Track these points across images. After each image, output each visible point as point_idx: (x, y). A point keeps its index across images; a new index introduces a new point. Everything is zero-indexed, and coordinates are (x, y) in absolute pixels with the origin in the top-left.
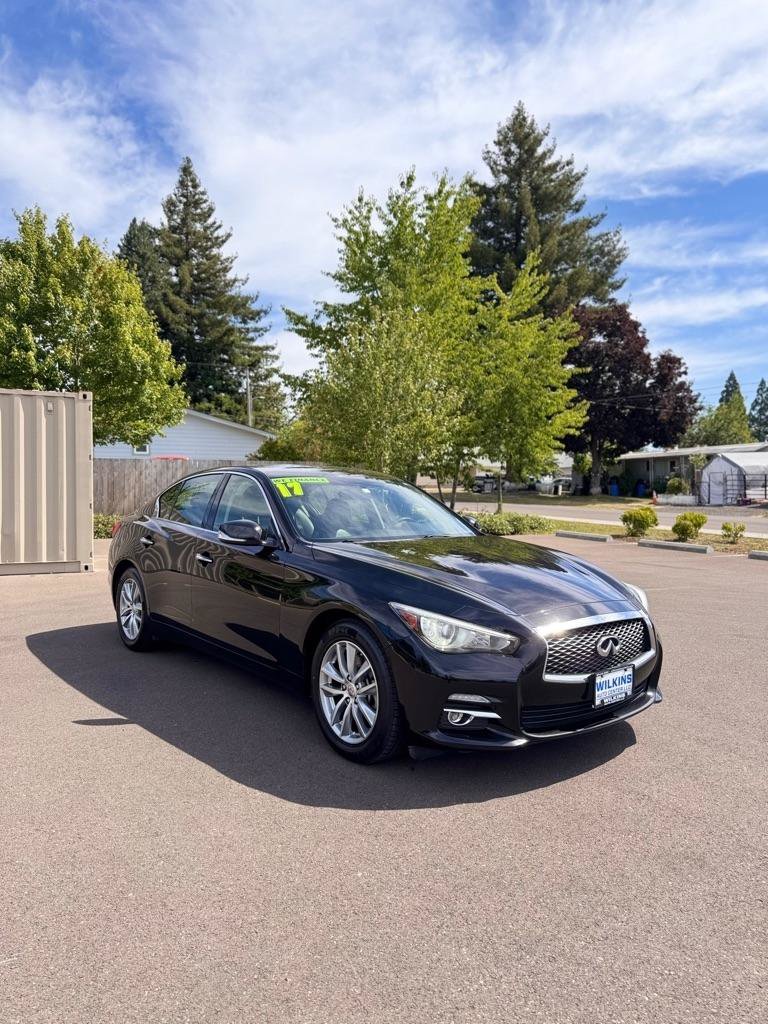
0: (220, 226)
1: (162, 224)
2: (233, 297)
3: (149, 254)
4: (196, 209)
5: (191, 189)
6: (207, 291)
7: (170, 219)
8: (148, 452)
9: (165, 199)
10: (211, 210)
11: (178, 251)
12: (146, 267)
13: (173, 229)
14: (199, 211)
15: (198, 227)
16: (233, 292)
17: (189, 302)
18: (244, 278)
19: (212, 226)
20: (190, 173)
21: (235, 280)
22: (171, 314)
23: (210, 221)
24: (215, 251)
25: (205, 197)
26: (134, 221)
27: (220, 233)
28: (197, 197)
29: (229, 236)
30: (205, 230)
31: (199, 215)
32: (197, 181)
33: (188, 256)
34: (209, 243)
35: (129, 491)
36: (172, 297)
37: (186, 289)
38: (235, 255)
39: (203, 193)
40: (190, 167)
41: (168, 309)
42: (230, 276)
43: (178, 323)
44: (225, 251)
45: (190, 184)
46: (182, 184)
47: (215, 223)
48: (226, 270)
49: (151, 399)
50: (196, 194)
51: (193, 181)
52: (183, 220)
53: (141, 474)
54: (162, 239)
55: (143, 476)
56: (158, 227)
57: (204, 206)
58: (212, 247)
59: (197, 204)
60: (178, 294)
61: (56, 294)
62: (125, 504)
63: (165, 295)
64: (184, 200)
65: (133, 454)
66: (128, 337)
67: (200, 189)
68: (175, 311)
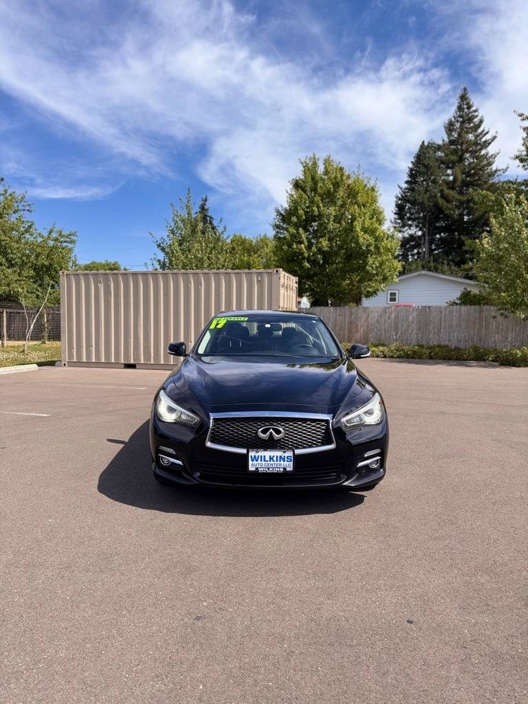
0: (487, 133)
1: (443, 141)
2: (493, 183)
3: (431, 164)
4: (469, 123)
5: (466, 110)
6: (475, 182)
7: (449, 135)
8: (397, 302)
9: (447, 122)
10: (481, 122)
11: (454, 158)
12: (429, 173)
13: (452, 142)
14: (472, 125)
15: (471, 137)
16: (495, 180)
17: (461, 193)
18: (504, 167)
19: (481, 133)
20: (466, 99)
21: (496, 171)
22: (445, 203)
23: (480, 130)
24: (483, 152)
25: (476, 114)
26: (423, 143)
27: (488, 137)
28: (470, 115)
29: (495, 138)
30: (476, 138)
31: (471, 128)
32: (471, 103)
33: (461, 159)
34: (479, 147)
35: (361, 327)
36: (447, 191)
37: (458, 183)
38: (497, 151)
39: (475, 111)
40: (466, 94)
41: (443, 200)
42: (494, 167)
43: (450, 209)
44: (491, 150)
45: (465, 107)
46: (460, 108)
47: (483, 131)
48: (490, 164)
49: (372, 267)
50: (469, 113)
51: (468, 104)
52: (459, 135)
53: (368, 316)
54: (443, 151)
55: (369, 319)
56: (440, 143)
57: (476, 120)
58: (481, 149)
59: (470, 120)
60: (453, 188)
61: (318, 207)
62: (358, 336)
63: (442, 191)
64: (461, 119)
65: (388, 304)
66: (358, 229)
67: (473, 109)
68: (448, 201)
